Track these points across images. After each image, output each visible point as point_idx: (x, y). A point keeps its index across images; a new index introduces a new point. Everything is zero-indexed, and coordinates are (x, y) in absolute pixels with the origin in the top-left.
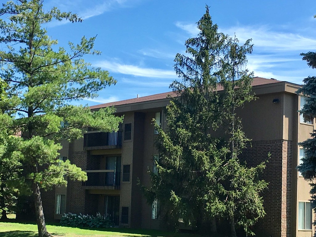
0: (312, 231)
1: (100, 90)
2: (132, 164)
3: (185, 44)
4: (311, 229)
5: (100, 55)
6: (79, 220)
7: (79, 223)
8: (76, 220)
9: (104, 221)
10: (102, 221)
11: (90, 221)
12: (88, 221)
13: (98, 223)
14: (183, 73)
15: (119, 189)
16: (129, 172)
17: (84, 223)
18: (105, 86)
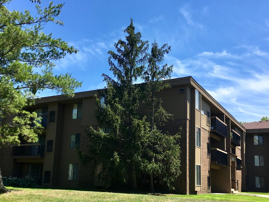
0: (201, 186)
1: (59, 58)
2: (55, 139)
3: (115, 45)
4: (201, 185)
5: (63, 25)
6: (10, 181)
7: (10, 183)
8: (7, 181)
9: (31, 181)
10: (30, 181)
11: (20, 182)
12: (18, 182)
13: (27, 183)
14: (114, 65)
15: (43, 158)
16: (52, 146)
17: (14, 183)
18: (64, 56)
